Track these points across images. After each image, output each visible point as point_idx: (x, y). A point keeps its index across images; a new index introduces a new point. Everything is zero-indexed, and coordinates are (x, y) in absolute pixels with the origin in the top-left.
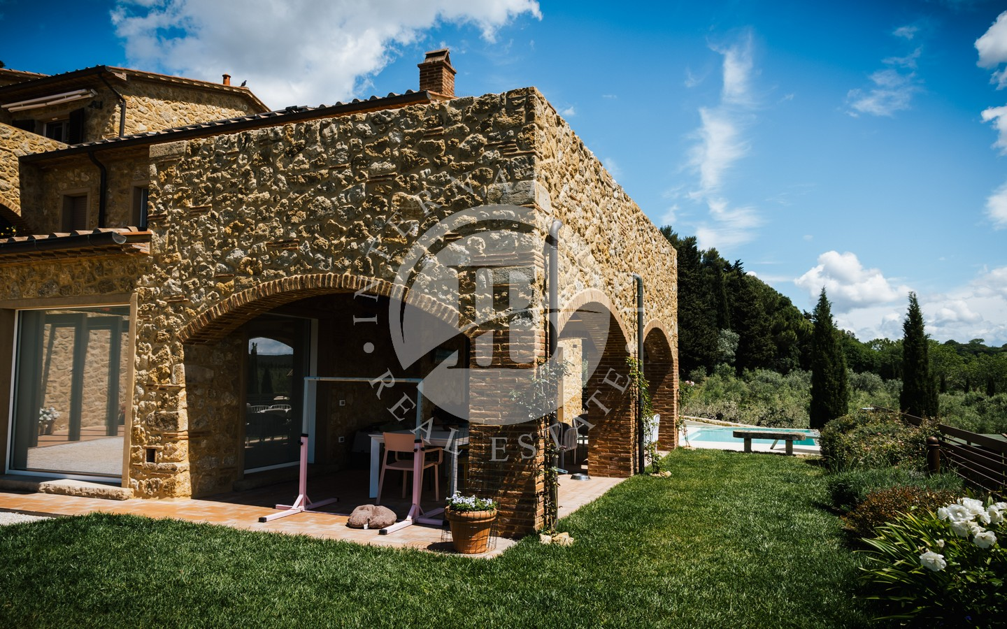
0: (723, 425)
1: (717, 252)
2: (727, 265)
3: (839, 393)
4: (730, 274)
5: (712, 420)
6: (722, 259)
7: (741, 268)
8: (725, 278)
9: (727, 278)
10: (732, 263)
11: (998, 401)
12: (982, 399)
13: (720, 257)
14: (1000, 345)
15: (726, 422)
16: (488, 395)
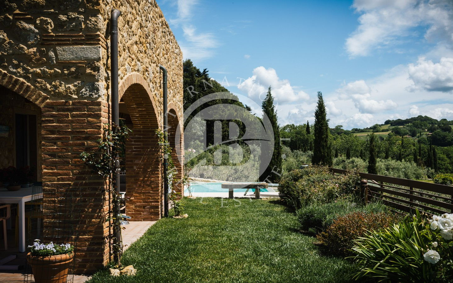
0: (205, 181)
1: (191, 63)
2: (198, 72)
3: (277, 158)
4: (200, 78)
5: (197, 178)
6: (195, 68)
7: (207, 74)
8: (197, 81)
9: (198, 81)
10: (202, 71)
11: (353, 162)
12: (345, 161)
13: (194, 66)
14: (350, 130)
15: (207, 180)
16: (59, 157)
